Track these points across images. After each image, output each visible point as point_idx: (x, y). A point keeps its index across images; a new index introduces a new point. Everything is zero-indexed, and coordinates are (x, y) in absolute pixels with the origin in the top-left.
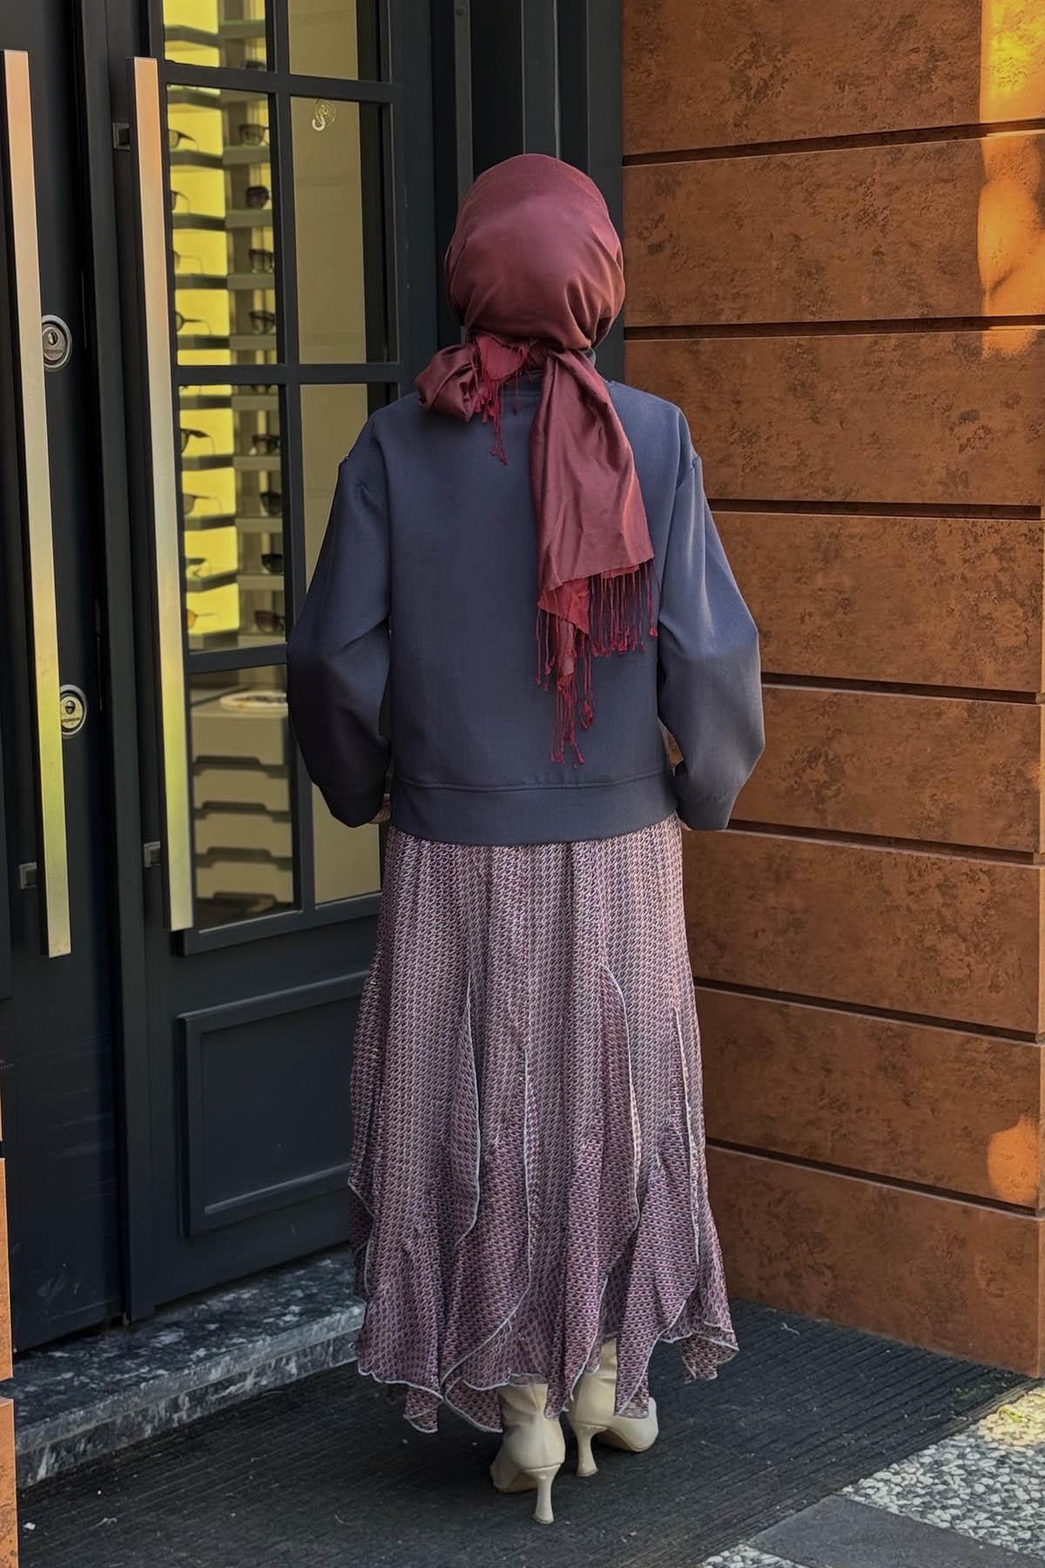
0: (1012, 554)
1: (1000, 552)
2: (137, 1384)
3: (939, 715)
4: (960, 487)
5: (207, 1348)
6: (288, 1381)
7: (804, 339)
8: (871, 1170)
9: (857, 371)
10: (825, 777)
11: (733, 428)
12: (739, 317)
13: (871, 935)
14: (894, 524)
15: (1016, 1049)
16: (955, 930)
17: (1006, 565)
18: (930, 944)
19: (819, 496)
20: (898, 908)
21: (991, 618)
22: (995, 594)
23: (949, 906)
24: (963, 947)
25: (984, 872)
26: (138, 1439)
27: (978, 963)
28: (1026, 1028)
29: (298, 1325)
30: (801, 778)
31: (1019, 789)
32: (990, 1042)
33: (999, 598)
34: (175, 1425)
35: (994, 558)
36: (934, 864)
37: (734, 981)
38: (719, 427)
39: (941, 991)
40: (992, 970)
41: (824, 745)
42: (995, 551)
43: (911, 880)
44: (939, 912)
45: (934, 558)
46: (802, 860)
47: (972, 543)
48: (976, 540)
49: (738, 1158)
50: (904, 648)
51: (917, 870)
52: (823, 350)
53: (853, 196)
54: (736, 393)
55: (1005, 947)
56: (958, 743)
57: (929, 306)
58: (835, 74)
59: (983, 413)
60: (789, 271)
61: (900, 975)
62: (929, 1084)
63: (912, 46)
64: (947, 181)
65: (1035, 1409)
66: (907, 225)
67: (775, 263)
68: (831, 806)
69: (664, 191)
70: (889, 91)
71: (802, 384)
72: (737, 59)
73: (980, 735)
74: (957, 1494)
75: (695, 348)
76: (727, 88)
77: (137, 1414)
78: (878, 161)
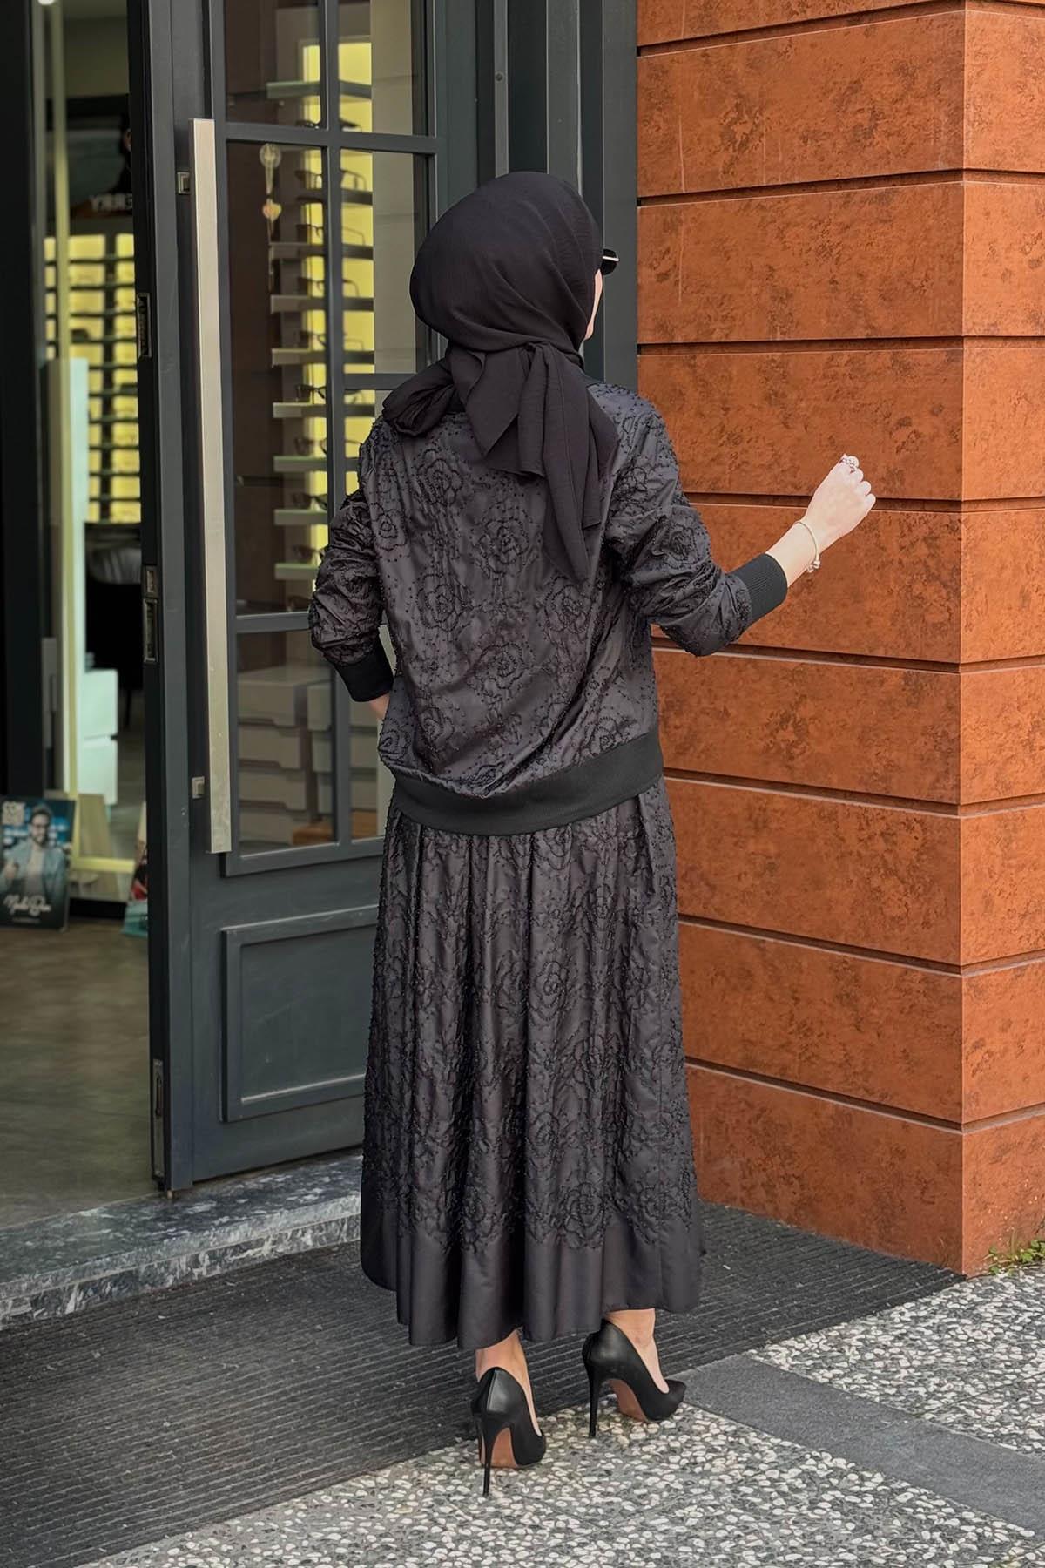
0: (937, 542)
1: (929, 540)
2: (162, 1240)
3: (882, 682)
4: (897, 483)
5: (231, 1216)
6: (302, 1250)
7: (777, 355)
8: (829, 1088)
9: (817, 383)
10: (793, 738)
11: (722, 431)
12: (727, 336)
13: (830, 878)
15: (944, 980)
16: (895, 873)
17: (932, 552)
18: (874, 884)
19: (789, 490)
20: (851, 853)
21: (922, 598)
22: (924, 577)
23: (890, 851)
24: (901, 888)
25: (918, 822)
26: (160, 1287)
27: (913, 903)
28: (951, 961)
29: (316, 1202)
30: (775, 738)
31: (944, 749)
32: (923, 974)
33: (928, 581)
34: (196, 1278)
35: (924, 545)
36: (880, 814)
37: (722, 919)
38: (711, 431)
39: (884, 926)
40: (924, 909)
41: (793, 709)
42: (925, 539)
43: (861, 829)
44: (883, 857)
45: (877, 544)
46: (776, 811)
47: (907, 533)
48: (910, 530)
49: (725, 1080)
50: (854, 624)
51: (865, 820)
52: (791, 365)
53: (815, 233)
54: (724, 401)
55: (935, 889)
56: (897, 707)
57: (872, 328)
58: (801, 130)
59: (914, 420)
60: (766, 297)
61: (852, 913)
62: (875, 1012)
63: (858, 107)
64: (885, 221)
65: (949, 1300)
66: (856, 258)
67: (754, 290)
68: (799, 763)
69: (670, 227)
70: (841, 145)
71: (776, 394)
72: (725, 117)
73: (914, 700)
74: (847, 1359)
75: (693, 362)
76: (718, 141)
77: (160, 1265)
78: (834, 203)
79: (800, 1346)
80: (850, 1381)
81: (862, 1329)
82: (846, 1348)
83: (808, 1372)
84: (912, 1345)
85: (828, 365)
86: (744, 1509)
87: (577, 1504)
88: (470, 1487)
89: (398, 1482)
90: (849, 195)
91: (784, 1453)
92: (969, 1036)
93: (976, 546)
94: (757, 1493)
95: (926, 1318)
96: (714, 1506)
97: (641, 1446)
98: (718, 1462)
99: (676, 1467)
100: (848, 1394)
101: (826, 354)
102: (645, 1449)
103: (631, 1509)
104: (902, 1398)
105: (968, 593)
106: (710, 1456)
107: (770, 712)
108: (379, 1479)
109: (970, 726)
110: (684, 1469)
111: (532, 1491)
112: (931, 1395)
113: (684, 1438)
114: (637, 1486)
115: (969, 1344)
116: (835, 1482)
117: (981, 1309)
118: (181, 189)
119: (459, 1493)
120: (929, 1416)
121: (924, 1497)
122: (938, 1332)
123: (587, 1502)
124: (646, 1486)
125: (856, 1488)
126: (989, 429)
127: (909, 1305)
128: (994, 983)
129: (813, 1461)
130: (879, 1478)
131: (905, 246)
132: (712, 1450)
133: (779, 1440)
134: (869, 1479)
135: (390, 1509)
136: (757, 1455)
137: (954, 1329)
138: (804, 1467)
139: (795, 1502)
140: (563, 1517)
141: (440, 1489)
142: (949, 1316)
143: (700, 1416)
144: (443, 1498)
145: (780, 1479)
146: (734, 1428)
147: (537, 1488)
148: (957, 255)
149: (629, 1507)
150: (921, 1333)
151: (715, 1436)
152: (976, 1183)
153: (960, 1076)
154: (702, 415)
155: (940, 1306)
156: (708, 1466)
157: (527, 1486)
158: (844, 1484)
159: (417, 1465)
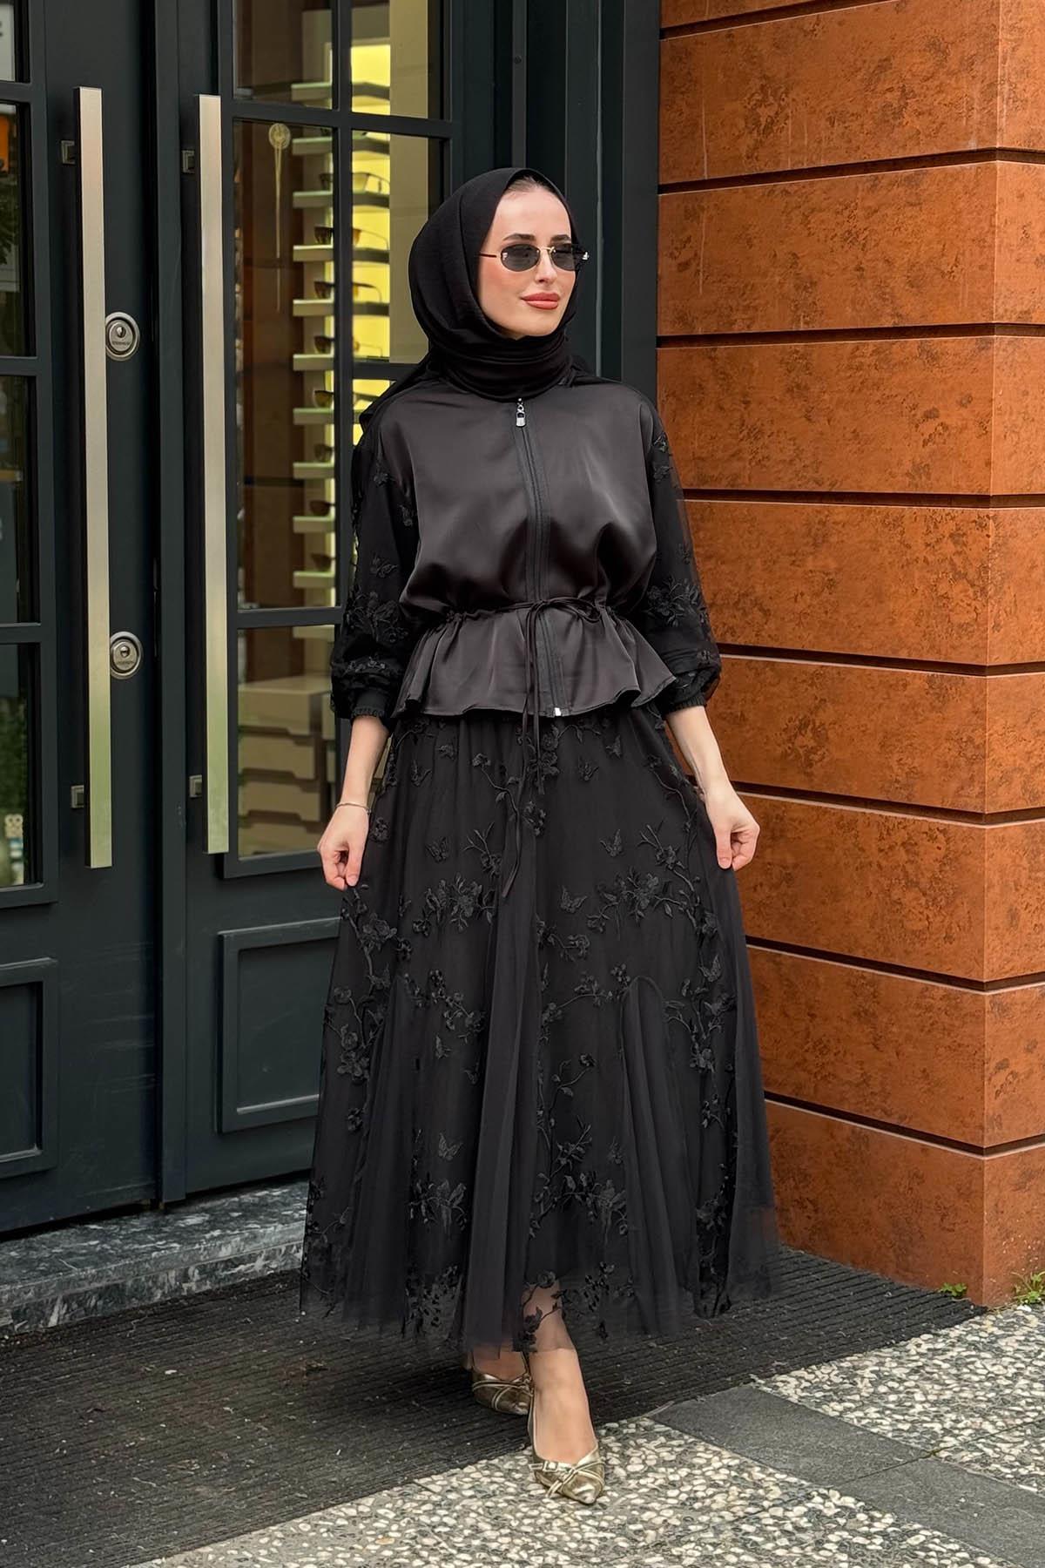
0: (964, 539)
1: (956, 537)
2: (150, 1252)
3: (905, 686)
4: (924, 478)
5: (223, 1229)
7: (799, 346)
8: (846, 1108)
9: (842, 374)
10: (812, 743)
11: (743, 425)
12: (749, 327)
13: (849, 889)
14: (870, 512)
15: (965, 997)
16: (917, 885)
17: (960, 550)
18: (896, 897)
19: (811, 487)
20: (870, 864)
21: (948, 598)
22: (951, 576)
23: (912, 862)
24: (923, 901)
25: (941, 832)
26: (147, 1302)
28: (974, 977)
30: (793, 743)
31: (969, 755)
32: (945, 990)
33: (954, 579)
34: (185, 1293)
35: (950, 543)
36: (900, 823)
38: (731, 425)
39: (905, 941)
40: (946, 924)
41: (811, 713)
42: (951, 536)
43: (882, 838)
44: (904, 868)
45: (901, 542)
46: (793, 820)
47: (932, 529)
48: (936, 527)
50: (877, 624)
51: (887, 830)
52: (815, 355)
53: (840, 218)
54: (745, 395)
55: (958, 902)
56: (920, 710)
57: (899, 316)
58: (827, 111)
59: (942, 412)
60: (789, 286)
61: (872, 927)
62: (895, 1029)
63: (887, 86)
64: (914, 205)
65: (968, 1333)
66: (883, 244)
67: (777, 279)
68: (817, 770)
69: (692, 215)
70: (869, 124)
71: (798, 386)
72: (749, 99)
73: (937, 704)
74: (859, 1390)
75: (713, 354)
76: (742, 124)
77: (147, 1281)
78: (860, 187)
79: (812, 1376)
80: (861, 1414)
81: (876, 1360)
82: (858, 1380)
83: (818, 1405)
84: (928, 1379)
85: (853, 356)
86: (744, 1546)
87: (568, 1538)
88: (456, 1519)
89: (381, 1511)
90: (877, 178)
91: (790, 1490)
92: (994, 1056)
93: (1005, 544)
94: (761, 1531)
95: (944, 1351)
96: (715, 1545)
97: (639, 1478)
98: (719, 1498)
99: (675, 1501)
100: (859, 1429)
101: (851, 343)
102: (642, 1482)
103: (625, 1545)
104: (916, 1434)
105: (996, 592)
106: (711, 1491)
107: (788, 717)
108: (361, 1508)
109: (996, 732)
110: (683, 1504)
111: (521, 1524)
112: (947, 1432)
113: (684, 1472)
114: (634, 1521)
115: (988, 1379)
116: (842, 1521)
117: (1002, 1343)
118: (185, 169)
119: (445, 1525)
120: (944, 1454)
121: (937, 1541)
122: (956, 1366)
123: (579, 1536)
124: (642, 1522)
125: (866, 1529)
126: (1021, 419)
127: (926, 1336)
128: (1019, 1002)
129: (818, 1499)
130: (889, 1519)
131: (935, 230)
132: (714, 1485)
133: (784, 1476)
134: (879, 1520)
135: (370, 1539)
136: (761, 1492)
137: (973, 1363)
138: (810, 1505)
139: (800, 1543)
140: (551, 1554)
141: (424, 1519)
142: (968, 1349)
143: (702, 1449)
144: (427, 1528)
145: (785, 1518)
146: (737, 1462)
147: (526, 1521)
148: (988, 239)
149: (622, 1543)
150: (939, 1367)
151: (716, 1471)
152: (998, 1212)
153: (983, 1098)
154: (722, 409)
155: (959, 1339)
156: (708, 1501)
157: (516, 1518)
158: (851, 1525)
159: (403, 1495)
